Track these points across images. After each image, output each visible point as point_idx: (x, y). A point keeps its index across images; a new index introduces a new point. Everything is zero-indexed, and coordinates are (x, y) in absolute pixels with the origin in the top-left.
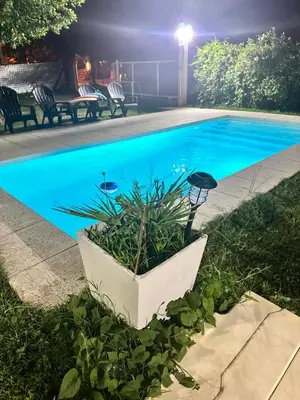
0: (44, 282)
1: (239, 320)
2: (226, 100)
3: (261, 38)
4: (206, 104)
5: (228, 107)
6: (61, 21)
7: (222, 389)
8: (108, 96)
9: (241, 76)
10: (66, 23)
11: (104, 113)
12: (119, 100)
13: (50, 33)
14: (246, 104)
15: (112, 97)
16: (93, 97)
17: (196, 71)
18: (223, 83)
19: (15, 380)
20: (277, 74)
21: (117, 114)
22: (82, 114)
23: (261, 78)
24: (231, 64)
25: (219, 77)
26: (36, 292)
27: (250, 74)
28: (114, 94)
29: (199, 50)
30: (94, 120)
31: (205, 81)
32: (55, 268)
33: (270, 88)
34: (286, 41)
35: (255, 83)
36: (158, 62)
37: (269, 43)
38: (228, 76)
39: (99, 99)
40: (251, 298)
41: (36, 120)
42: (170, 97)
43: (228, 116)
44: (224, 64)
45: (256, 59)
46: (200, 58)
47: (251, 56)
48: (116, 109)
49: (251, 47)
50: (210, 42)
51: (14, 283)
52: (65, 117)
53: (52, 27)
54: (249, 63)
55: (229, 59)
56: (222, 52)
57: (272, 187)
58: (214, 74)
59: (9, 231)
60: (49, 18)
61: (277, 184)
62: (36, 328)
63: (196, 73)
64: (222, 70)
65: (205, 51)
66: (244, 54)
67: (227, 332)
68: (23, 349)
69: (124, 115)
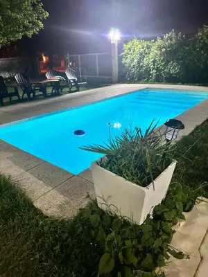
0: (59, 203)
1: (199, 215)
2: (145, 78)
3: (166, 36)
4: (132, 81)
5: (147, 82)
6: (32, 28)
7: (202, 258)
8: (67, 78)
9: (154, 62)
10: (36, 30)
11: (64, 90)
12: (74, 80)
13: (25, 37)
14: (158, 80)
15: (69, 78)
16: (57, 79)
17: (124, 59)
18: (142, 66)
19: (59, 268)
20: (177, 60)
21: (72, 90)
22: (49, 90)
23: (168, 62)
24: (146, 54)
25: (139, 63)
26: (55, 209)
27: (160, 60)
28: (70, 77)
29: (125, 45)
30: (58, 94)
31: (130, 66)
32: (63, 192)
33: (174, 69)
34: (182, 38)
35: (163, 66)
36: (97, 54)
37: (171, 40)
38: (145, 61)
39: (60, 80)
40: (203, 201)
41: (19, 96)
42: (107, 77)
43: (148, 88)
44: (142, 54)
45: (163, 50)
46: (126, 51)
47: (160, 48)
48: (72, 86)
49: (159, 42)
50: (132, 40)
51: (37, 205)
52: (38, 93)
53: (26, 32)
54: (159, 53)
55: (145, 51)
56: (140, 46)
57: (191, 131)
58: (136, 61)
59: (22, 170)
60: (24, 27)
61: (193, 129)
62: (63, 232)
63: (124, 61)
64: (140, 58)
65: (129, 46)
66: (155, 47)
67: (194, 223)
68: (58, 247)
69: (78, 90)
